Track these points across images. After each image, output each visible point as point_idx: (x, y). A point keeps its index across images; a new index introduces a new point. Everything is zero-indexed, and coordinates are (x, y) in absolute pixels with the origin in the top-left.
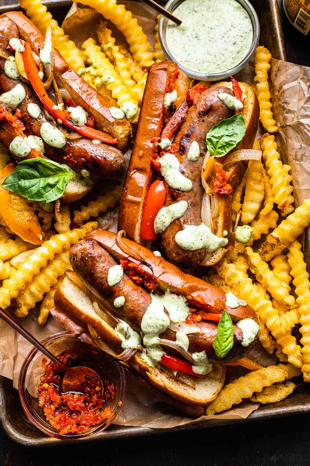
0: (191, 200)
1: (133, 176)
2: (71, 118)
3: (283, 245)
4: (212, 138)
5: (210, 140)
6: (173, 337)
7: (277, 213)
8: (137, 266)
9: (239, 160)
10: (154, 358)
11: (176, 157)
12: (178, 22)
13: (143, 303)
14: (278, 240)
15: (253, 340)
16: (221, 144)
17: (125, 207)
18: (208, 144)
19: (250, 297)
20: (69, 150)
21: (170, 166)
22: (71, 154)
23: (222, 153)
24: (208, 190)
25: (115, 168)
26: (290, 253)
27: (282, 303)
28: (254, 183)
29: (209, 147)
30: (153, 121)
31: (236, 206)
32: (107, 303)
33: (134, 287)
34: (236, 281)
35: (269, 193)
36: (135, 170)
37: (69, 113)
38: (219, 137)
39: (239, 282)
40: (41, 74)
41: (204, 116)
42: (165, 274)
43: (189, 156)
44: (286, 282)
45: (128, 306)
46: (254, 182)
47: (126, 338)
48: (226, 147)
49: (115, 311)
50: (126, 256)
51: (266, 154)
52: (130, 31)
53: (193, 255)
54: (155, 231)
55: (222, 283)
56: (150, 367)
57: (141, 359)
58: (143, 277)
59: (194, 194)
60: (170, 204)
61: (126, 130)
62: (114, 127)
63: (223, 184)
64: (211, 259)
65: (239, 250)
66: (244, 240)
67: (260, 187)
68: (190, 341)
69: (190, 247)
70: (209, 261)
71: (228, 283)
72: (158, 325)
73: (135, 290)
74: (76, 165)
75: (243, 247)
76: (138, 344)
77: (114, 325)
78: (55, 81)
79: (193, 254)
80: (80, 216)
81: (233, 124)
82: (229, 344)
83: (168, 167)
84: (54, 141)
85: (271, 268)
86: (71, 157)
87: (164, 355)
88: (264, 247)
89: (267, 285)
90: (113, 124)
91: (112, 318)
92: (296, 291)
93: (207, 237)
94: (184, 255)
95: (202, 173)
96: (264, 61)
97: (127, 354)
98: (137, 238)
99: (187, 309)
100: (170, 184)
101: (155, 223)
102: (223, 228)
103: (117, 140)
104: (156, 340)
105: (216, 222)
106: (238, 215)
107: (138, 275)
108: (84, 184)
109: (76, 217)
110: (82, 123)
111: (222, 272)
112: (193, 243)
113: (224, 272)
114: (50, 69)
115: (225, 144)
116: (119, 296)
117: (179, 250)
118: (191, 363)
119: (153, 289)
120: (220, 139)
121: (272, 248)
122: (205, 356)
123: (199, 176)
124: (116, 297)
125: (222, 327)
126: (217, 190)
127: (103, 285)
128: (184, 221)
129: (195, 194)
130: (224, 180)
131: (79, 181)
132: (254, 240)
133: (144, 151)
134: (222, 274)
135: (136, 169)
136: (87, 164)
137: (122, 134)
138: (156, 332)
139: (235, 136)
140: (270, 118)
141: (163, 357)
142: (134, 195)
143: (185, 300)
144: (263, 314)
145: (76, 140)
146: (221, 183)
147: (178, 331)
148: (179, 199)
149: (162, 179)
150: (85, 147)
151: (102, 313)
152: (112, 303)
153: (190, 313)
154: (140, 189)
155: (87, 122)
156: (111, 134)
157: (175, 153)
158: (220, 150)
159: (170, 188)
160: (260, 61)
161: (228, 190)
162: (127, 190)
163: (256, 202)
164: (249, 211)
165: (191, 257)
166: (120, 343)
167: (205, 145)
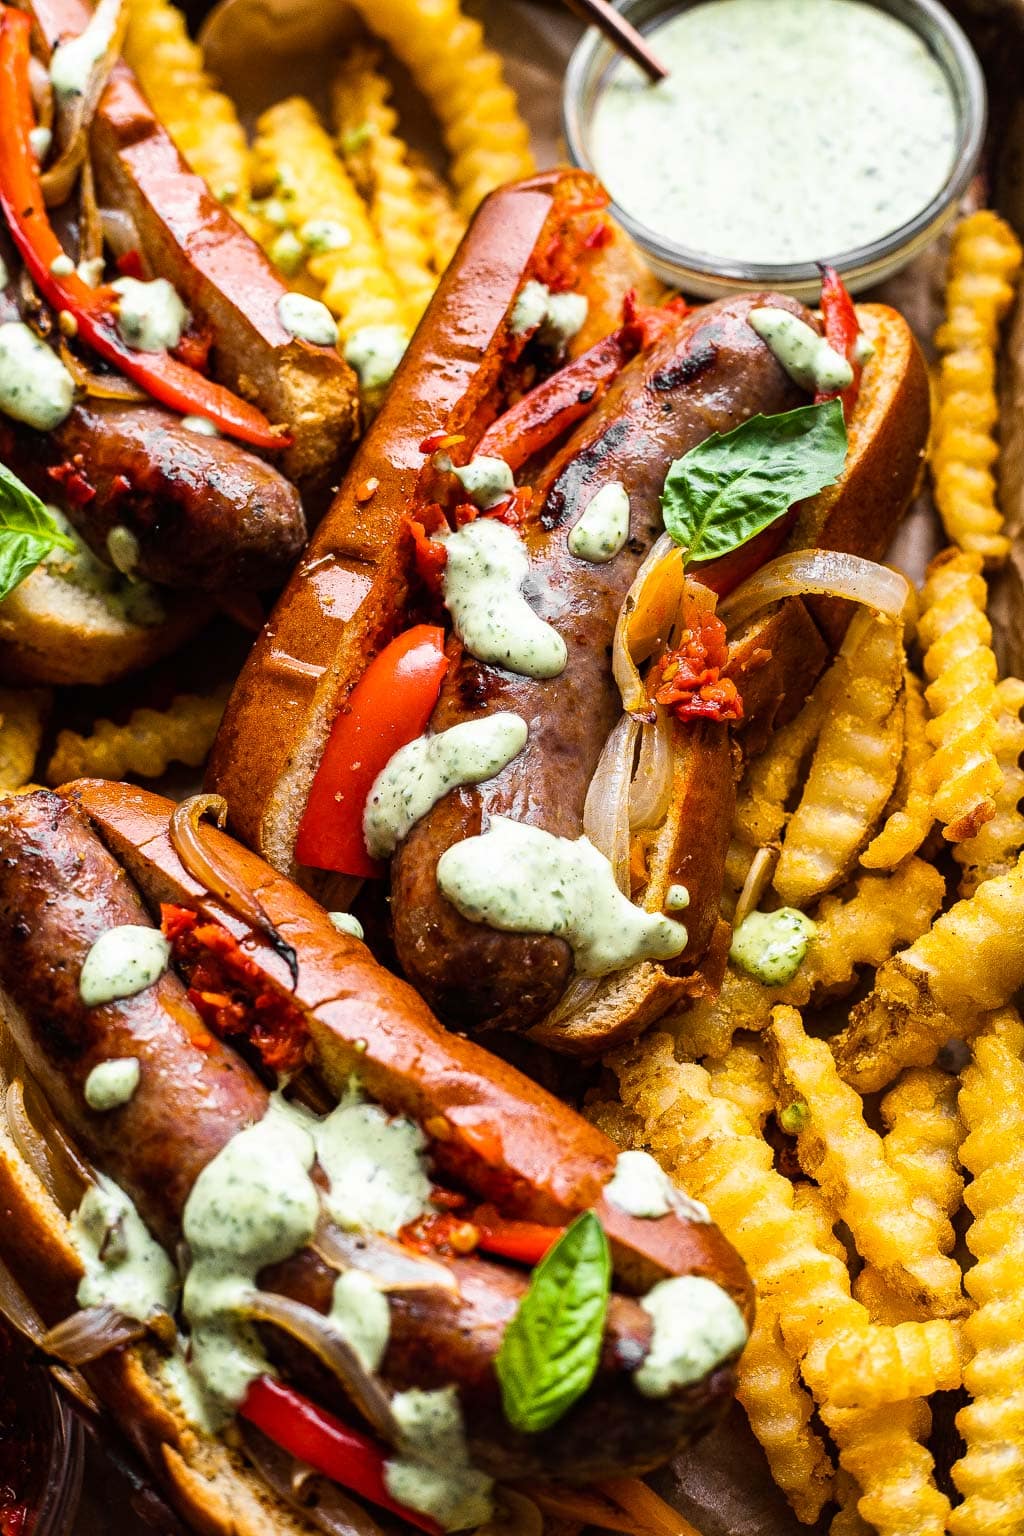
0: (548, 720)
1: (314, 580)
2: (116, 316)
3: (942, 1015)
4: (691, 478)
5: (681, 486)
6: (318, 1295)
7: (941, 874)
8: (231, 943)
9: (795, 593)
10: (216, 1381)
11: (523, 537)
12: (654, 75)
13: (218, 1110)
14: (922, 984)
15: (697, 1374)
16: (726, 506)
17: (252, 697)
18: (669, 504)
19: (745, 1220)
20: (76, 440)
21: (487, 567)
22: (79, 457)
23: (724, 543)
24: (633, 694)
25: (248, 536)
26: (976, 1066)
27: (898, 1286)
28: (854, 725)
29: (673, 516)
30: (450, 371)
31: (763, 815)
32: (58, 1083)
33: (199, 1034)
34: (696, 1139)
35: (918, 778)
36: (330, 556)
37: (115, 298)
38: (723, 475)
39: (708, 1141)
40: (40, 137)
41: (675, 387)
42: (349, 1002)
43: (576, 536)
44: (936, 1200)
45: (147, 1109)
46: (857, 719)
47: (101, 1257)
48: (743, 520)
49: (86, 1129)
50: (196, 890)
51: (933, 625)
52: (462, 98)
53: (504, 952)
54: (368, 841)
55: (633, 1139)
56: (191, 1428)
57: (158, 1384)
58: (248, 1004)
59: (565, 700)
60: (452, 723)
61: (333, 401)
62: (283, 369)
63: (704, 674)
64: (594, 1010)
65: (739, 1012)
66: (773, 971)
67: (879, 747)
68: (395, 1326)
69: (493, 908)
70: (585, 1019)
71: (657, 1142)
72: (258, 1220)
73: (201, 1048)
74: (90, 506)
75: (761, 1005)
76: (157, 1306)
77: (69, 1197)
78: (88, 171)
79: (503, 944)
80: (81, 753)
81: (797, 444)
82: (574, 1372)
83: (476, 569)
84: (23, 392)
85: (877, 1120)
86: (78, 467)
87: (261, 1376)
88: (859, 1020)
89: (840, 1190)
90: (276, 356)
91: (66, 1159)
92: (973, 1236)
93: (590, 894)
94: (463, 947)
95: (622, 617)
96: (989, 269)
97: (90, 1330)
98: (279, 848)
99: (420, 1187)
100: (467, 640)
101: (370, 800)
102: (672, 872)
103: (287, 434)
104: (235, 1293)
105: (649, 850)
106: (763, 856)
107: (228, 991)
108: (120, 608)
109: (61, 754)
110: (156, 342)
111: (641, 1088)
112: (514, 895)
113: (648, 1087)
114: (78, 116)
115: (741, 505)
116: (115, 1056)
117: (444, 918)
118: (384, 1442)
119: (290, 1069)
120: (723, 485)
121: (892, 1025)
122: (454, 1417)
123: (608, 629)
124: (100, 1059)
125: (562, 1283)
126: (671, 694)
127: (55, 994)
128: (497, 798)
129: (571, 702)
130: (710, 661)
131: (98, 593)
132: (818, 984)
133: (381, 481)
134: (637, 1098)
135: (335, 551)
136: (132, 501)
137: (309, 408)
138: (243, 1249)
139: (791, 478)
140: (982, 502)
141: (255, 1385)
142: (300, 654)
143: (419, 1140)
144: (796, 1312)
145: (116, 406)
146: (697, 670)
147: (351, 1266)
148: (493, 702)
149: (445, 620)
150: (142, 436)
151: (33, 1133)
152: (77, 1086)
153: (431, 1212)
154: (329, 627)
155: (182, 343)
156: (265, 406)
157: (520, 522)
158: (715, 533)
159: (467, 654)
160: (971, 268)
161: (719, 702)
162: (274, 630)
163: (853, 812)
164: (814, 843)
165: (496, 961)
166: (72, 1277)
167: (657, 507)
